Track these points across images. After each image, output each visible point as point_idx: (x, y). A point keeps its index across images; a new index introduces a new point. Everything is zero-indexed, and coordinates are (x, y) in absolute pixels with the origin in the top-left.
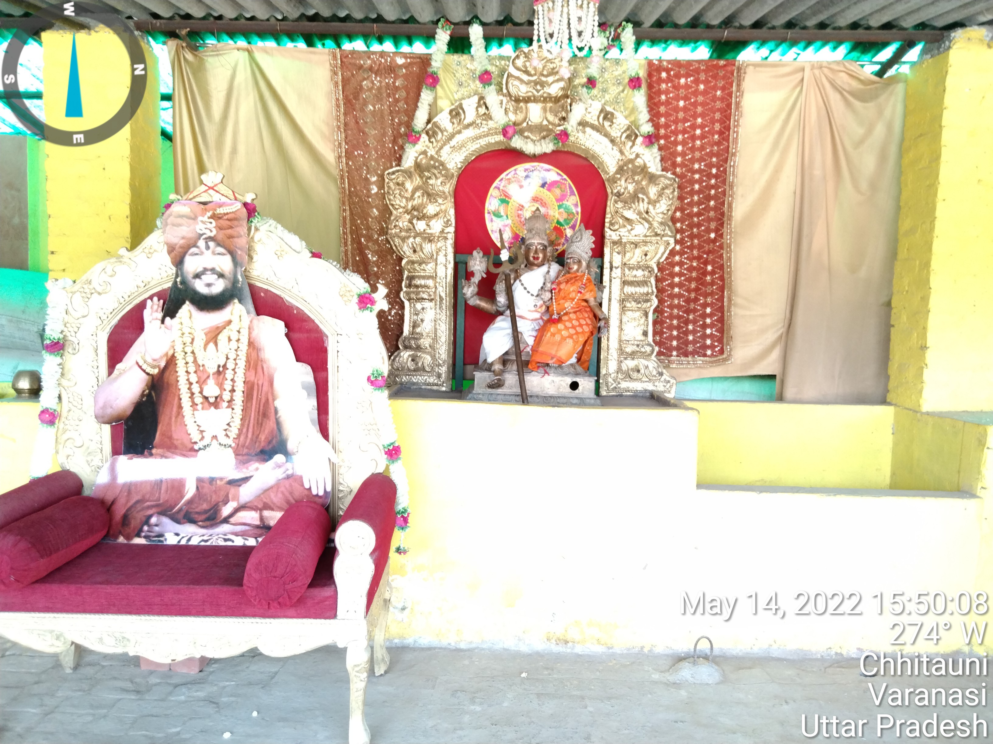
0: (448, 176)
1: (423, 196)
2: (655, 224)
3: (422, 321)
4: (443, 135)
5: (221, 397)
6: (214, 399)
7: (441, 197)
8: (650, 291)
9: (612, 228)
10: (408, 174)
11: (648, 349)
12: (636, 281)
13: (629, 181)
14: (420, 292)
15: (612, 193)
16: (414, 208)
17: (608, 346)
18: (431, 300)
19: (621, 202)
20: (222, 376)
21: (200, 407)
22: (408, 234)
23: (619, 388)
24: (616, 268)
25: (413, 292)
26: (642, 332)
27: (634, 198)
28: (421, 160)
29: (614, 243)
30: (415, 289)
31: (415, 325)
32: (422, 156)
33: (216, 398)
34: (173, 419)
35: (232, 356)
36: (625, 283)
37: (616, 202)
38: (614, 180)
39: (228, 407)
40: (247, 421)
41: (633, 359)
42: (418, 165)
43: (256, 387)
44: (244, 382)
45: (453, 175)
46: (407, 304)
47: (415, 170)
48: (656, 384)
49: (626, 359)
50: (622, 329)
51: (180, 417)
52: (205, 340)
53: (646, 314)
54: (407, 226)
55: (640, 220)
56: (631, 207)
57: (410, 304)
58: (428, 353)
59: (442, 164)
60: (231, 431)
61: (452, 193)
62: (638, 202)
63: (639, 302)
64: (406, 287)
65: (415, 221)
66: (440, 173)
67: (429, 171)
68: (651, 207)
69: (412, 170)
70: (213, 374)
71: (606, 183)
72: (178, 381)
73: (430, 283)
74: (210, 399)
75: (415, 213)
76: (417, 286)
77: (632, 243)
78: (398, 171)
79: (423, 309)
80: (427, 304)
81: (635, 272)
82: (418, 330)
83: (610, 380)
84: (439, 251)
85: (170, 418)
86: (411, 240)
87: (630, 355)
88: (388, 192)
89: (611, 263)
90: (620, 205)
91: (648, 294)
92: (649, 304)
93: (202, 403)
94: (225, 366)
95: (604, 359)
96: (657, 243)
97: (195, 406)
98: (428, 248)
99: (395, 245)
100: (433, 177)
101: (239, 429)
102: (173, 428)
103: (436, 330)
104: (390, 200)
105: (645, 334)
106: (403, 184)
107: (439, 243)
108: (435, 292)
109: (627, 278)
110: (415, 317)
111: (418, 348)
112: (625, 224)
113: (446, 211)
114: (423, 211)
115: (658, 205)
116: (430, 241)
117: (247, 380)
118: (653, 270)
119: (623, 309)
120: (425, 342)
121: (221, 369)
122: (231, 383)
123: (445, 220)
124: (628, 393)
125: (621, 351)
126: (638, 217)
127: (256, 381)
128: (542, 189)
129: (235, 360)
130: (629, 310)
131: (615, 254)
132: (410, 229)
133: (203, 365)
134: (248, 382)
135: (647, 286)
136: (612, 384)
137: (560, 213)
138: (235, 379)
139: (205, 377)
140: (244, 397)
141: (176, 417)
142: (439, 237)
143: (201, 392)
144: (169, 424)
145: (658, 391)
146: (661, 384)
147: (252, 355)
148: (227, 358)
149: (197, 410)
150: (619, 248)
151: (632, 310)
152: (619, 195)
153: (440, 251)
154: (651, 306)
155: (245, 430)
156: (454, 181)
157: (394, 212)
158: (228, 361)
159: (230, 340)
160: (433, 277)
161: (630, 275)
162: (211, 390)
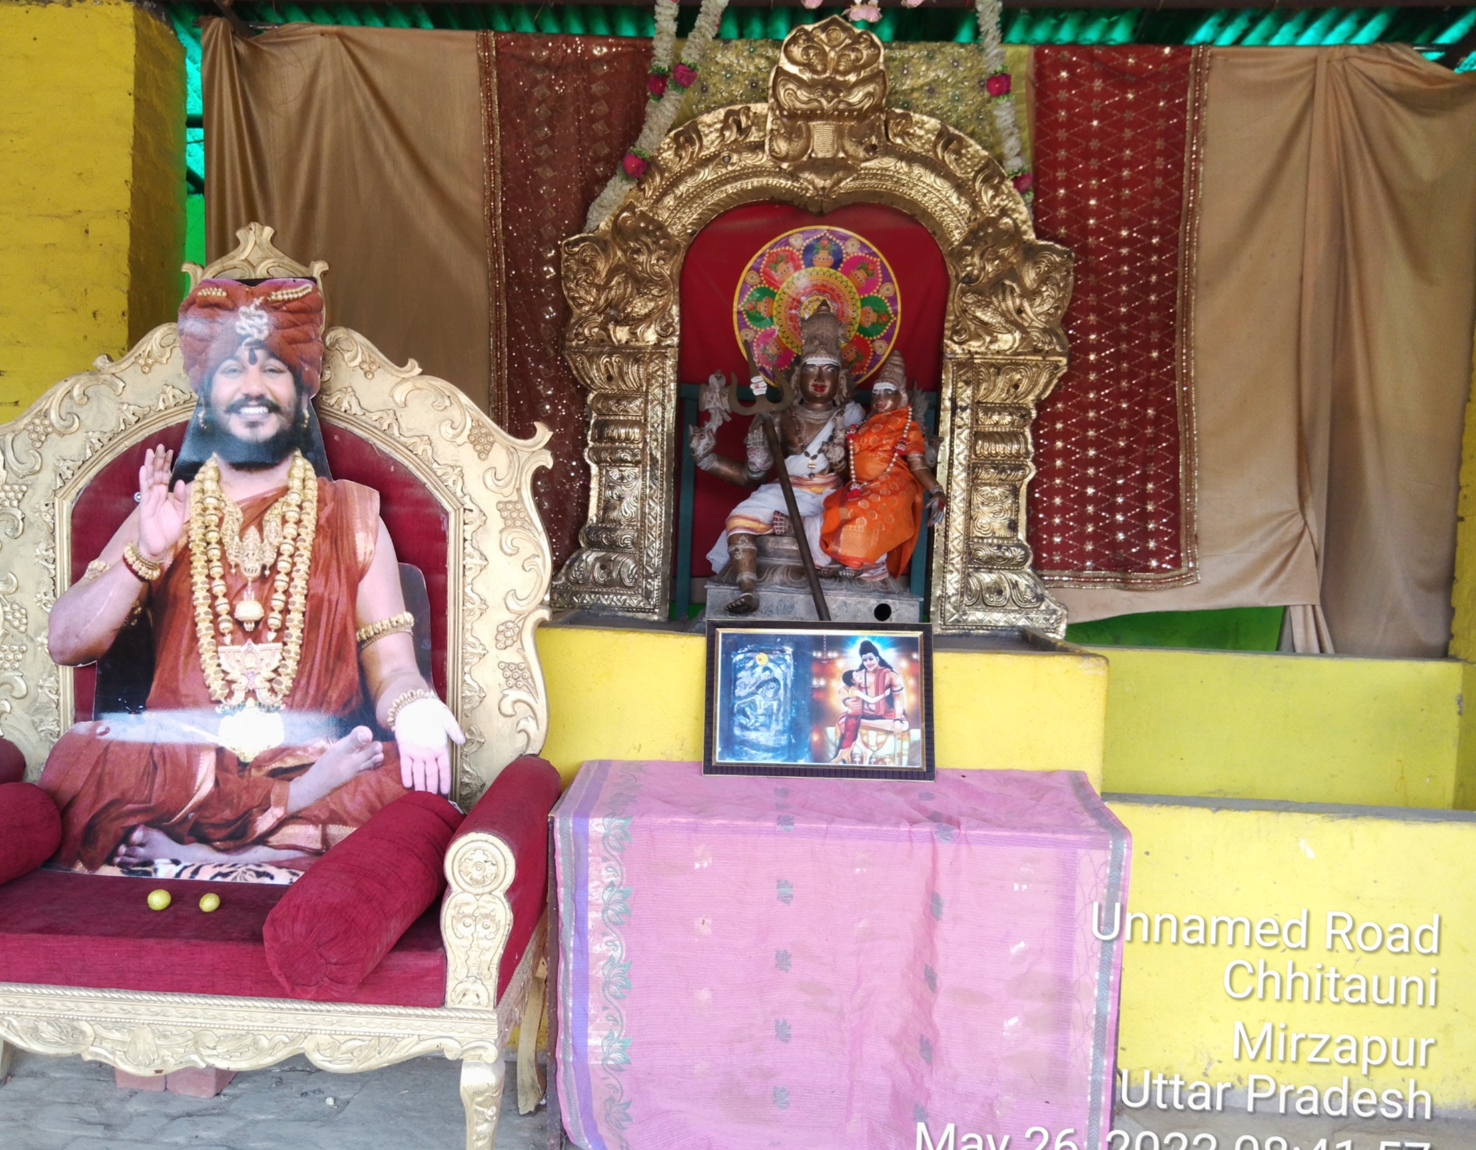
0: (671, 249)
1: (626, 283)
2: (1035, 334)
3: (620, 498)
4: (662, 180)
5: (266, 623)
6: (253, 625)
7: (656, 284)
8: (1023, 451)
9: (955, 338)
10: (602, 245)
11: (1018, 553)
12: (997, 433)
13: (986, 256)
14: (618, 448)
15: (957, 276)
16: (609, 304)
17: (946, 546)
18: (636, 464)
19: (974, 293)
20: (267, 586)
21: (228, 639)
22: (599, 349)
23: (965, 621)
24: (963, 409)
25: (606, 449)
26: (1007, 522)
27: (997, 286)
28: (625, 219)
29: (960, 365)
30: (609, 445)
31: (607, 506)
32: (625, 214)
33: (257, 623)
34: (182, 658)
35: (287, 549)
36: (977, 436)
37: (964, 293)
38: (959, 255)
39: (276, 640)
40: (308, 665)
41: (990, 571)
42: (617, 228)
43: (326, 604)
44: (306, 596)
45: (678, 245)
46: (594, 469)
47: (614, 238)
48: (1032, 615)
49: (977, 570)
50: (971, 518)
51: (194, 655)
52: (242, 520)
53: (1015, 492)
54: (597, 334)
55: (1007, 326)
56: (991, 303)
57: (600, 470)
58: (630, 555)
59: (660, 227)
60: (280, 683)
61: (676, 278)
62: (1004, 293)
63: (1003, 470)
64: (593, 440)
65: (611, 326)
66: (656, 243)
67: (637, 240)
68: (1026, 305)
69: (608, 237)
70: (254, 581)
71: (947, 260)
72: (193, 593)
73: (635, 433)
74: (245, 625)
75: (612, 312)
76: (612, 440)
77: (992, 365)
78: (583, 240)
79: (622, 478)
80: (629, 471)
81: (996, 418)
82: (614, 515)
83: (948, 607)
84: (650, 377)
85: (177, 658)
86: (604, 359)
87: (986, 563)
88: (567, 277)
89: (953, 400)
90: (970, 299)
91: (1018, 455)
92: (1020, 473)
93: (231, 632)
94: (274, 568)
95: (938, 568)
96: (1037, 365)
97: (220, 638)
98: (633, 371)
99: (576, 368)
100: (644, 249)
101: (294, 680)
102: (181, 676)
103: (643, 514)
104: (569, 289)
105: (1013, 526)
106: (592, 261)
107: (652, 364)
108: (643, 449)
109: (981, 428)
110: (609, 493)
111: (613, 546)
112: (980, 331)
113: (664, 307)
114: (625, 309)
115: (1038, 301)
116: (637, 361)
117: (312, 592)
118: (1030, 413)
119: (974, 483)
120: (627, 536)
121: (267, 572)
122: (283, 598)
123: (664, 324)
124: (981, 632)
125: (969, 555)
126: (1002, 320)
127: (326, 594)
128: (832, 271)
129: (292, 556)
130: (985, 484)
131: (960, 384)
132: (602, 341)
133: (237, 566)
134: (313, 596)
135: (1019, 442)
136: (953, 615)
137: (864, 313)
138: (291, 590)
139: (239, 586)
140: (304, 622)
141: (188, 656)
142: (652, 354)
143: (231, 613)
144: (175, 668)
145: (1035, 629)
146: (1041, 616)
147: (322, 548)
148: (279, 554)
149: (224, 644)
150: (969, 375)
151: (990, 485)
152: (969, 279)
153: (653, 377)
154: (1024, 477)
155: (303, 682)
156: (680, 258)
157: (577, 311)
158: (281, 558)
159: (284, 521)
160: (642, 424)
161: (990, 422)
162: (249, 609)
